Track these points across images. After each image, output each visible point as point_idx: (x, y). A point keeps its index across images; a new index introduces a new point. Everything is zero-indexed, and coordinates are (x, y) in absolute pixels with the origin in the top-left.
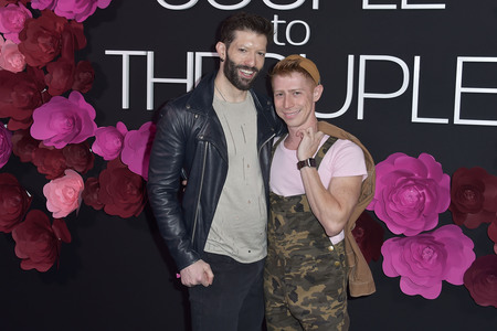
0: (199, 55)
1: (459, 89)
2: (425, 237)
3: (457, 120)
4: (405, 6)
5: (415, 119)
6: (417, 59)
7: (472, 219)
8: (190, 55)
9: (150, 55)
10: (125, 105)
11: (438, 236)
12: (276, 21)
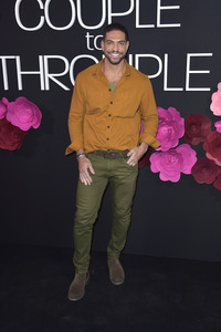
0: (46, 57)
1: (188, 72)
2: (172, 151)
3: (188, 89)
4: (159, 25)
5: (166, 89)
6: (166, 56)
7: (195, 141)
8: (41, 57)
9: (18, 58)
10: (6, 88)
11: (178, 150)
12: (88, 36)
